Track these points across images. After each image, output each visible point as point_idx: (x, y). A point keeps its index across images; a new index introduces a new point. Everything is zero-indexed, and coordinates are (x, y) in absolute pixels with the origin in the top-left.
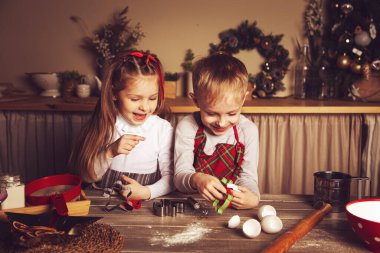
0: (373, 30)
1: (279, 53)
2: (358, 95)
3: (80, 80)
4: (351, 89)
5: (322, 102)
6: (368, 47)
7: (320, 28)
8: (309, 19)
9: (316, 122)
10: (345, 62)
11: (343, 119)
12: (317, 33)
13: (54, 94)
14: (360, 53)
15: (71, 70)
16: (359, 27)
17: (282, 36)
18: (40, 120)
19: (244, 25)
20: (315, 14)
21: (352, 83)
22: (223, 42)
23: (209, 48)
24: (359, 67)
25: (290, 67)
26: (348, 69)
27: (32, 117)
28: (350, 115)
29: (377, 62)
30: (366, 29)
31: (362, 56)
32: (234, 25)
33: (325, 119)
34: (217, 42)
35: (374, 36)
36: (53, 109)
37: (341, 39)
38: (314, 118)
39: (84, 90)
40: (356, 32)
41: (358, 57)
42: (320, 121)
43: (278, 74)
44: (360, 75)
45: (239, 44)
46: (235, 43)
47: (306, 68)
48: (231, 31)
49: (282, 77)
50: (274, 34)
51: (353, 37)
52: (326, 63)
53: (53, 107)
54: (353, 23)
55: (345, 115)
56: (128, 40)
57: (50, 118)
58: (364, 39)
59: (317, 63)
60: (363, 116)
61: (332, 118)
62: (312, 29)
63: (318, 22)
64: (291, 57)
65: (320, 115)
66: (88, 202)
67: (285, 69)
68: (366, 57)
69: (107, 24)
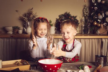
0: (103, 14)
1: (76, 21)
2: (99, 33)
3: (19, 29)
4: (97, 31)
5: (89, 35)
6: (102, 19)
7: (88, 14)
8: (84, 11)
10: (96, 23)
11: (96, 40)
12: (87, 15)
13: (11, 33)
14: (100, 21)
15: (16, 26)
17: (77, 16)
18: (8, 40)
19: (66, 13)
20: (86, 10)
22: (60, 18)
23: (56, 19)
24: (100, 25)
25: (79, 25)
26: (96, 26)
27: (5, 39)
28: (98, 38)
29: (105, 23)
30: (102, 14)
31: (101, 22)
32: (63, 13)
33: (91, 40)
34: (58, 18)
35: (104, 16)
36: (12, 37)
37: (94, 17)
39: (21, 32)
40: (99, 15)
41: (99, 22)
42: (89, 40)
44: (100, 27)
46: (64, 18)
48: (62, 15)
50: (74, 16)
51: (97, 16)
52: (90, 24)
53: (12, 36)
54: (97, 13)
55: (97, 38)
56: (33, 17)
57: (11, 40)
58: (101, 17)
59: (87, 24)
61: (93, 39)
62: (85, 14)
63: (87, 12)
64: (79, 22)
65: (89, 38)
66: (30, 65)
67: (78, 26)
68: (102, 22)
69: (27, 13)
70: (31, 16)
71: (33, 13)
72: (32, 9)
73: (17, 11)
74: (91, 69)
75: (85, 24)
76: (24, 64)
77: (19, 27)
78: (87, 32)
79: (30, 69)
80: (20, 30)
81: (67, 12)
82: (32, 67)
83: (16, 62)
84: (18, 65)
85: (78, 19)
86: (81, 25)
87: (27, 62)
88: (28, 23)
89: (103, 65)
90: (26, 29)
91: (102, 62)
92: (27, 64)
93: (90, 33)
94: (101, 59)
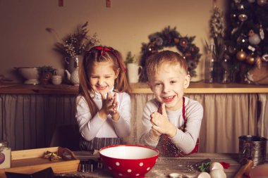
0: (262, 33)
1: (193, 50)
2: (252, 80)
3: (53, 72)
4: (247, 75)
5: (225, 85)
6: (259, 45)
7: (222, 31)
8: (214, 25)
9: (224, 100)
10: (242, 56)
11: (243, 97)
12: (220, 35)
13: (34, 82)
14: (253, 49)
15: (47, 65)
16: (252, 31)
17: (194, 37)
18: (26, 100)
19: (167, 30)
20: (218, 21)
21: (248, 71)
22: (152, 41)
23: (141, 46)
24: (252, 59)
25: (200, 60)
26: (245, 61)
27: (21, 98)
28: (249, 94)
29: (266, 56)
30: (257, 32)
31: (255, 52)
32: (160, 29)
33: (230, 98)
34: (147, 41)
35: (262, 38)
36: (37, 93)
37: (238, 39)
38: (222, 96)
39: (58, 79)
40: (250, 34)
41: (252, 52)
42: (227, 99)
43: (192, 65)
44: (254, 65)
45: (163, 43)
46: (161, 42)
47: (213, 60)
48: (158, 34)
49: (196, 67)
50: (189, 36)
51: (247, 38)
52: (227, 56)
53: (37, 91)
54: (246, 29)
55: (245, 94)
56: (88, 45)
57: (33, 99)
58: (255, 39)
59: (221, 56)
60: (257, 95)
61: (236, 97)
62: (216, 33)
63: (221, 28)
64: (201, 52)
65: (226, 94)
66: (78, 161)
67: (197, 61)
68: (258, 52)
69: (72, 34)
70: (84, 42)
71: (87, 34)
72: (86, 25)
73: (48, 30)
74: (227, 170)
75: (216, 57)
76: (64, 159)
77: (54, 68)
78: (222, 79)
79: (80, 169)
80: (56, 75)
81: (169, 27)
82: (85, 164)
83: (45, 154)
84: (50, 159)
85: (197, 45)
86: (206, 58)
87: (72, 152)
88: (75, 59)
89: (259, 160)
90: (71, 73)
91: (257, 153)
92: (73, 159)
93: (229, 80)
94: (254, 145)
